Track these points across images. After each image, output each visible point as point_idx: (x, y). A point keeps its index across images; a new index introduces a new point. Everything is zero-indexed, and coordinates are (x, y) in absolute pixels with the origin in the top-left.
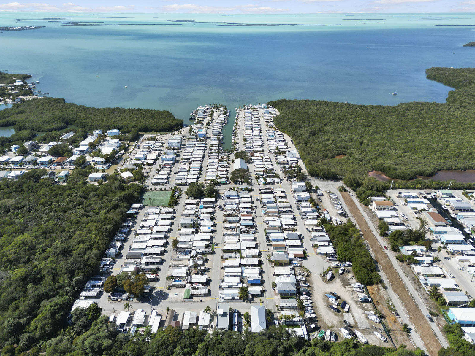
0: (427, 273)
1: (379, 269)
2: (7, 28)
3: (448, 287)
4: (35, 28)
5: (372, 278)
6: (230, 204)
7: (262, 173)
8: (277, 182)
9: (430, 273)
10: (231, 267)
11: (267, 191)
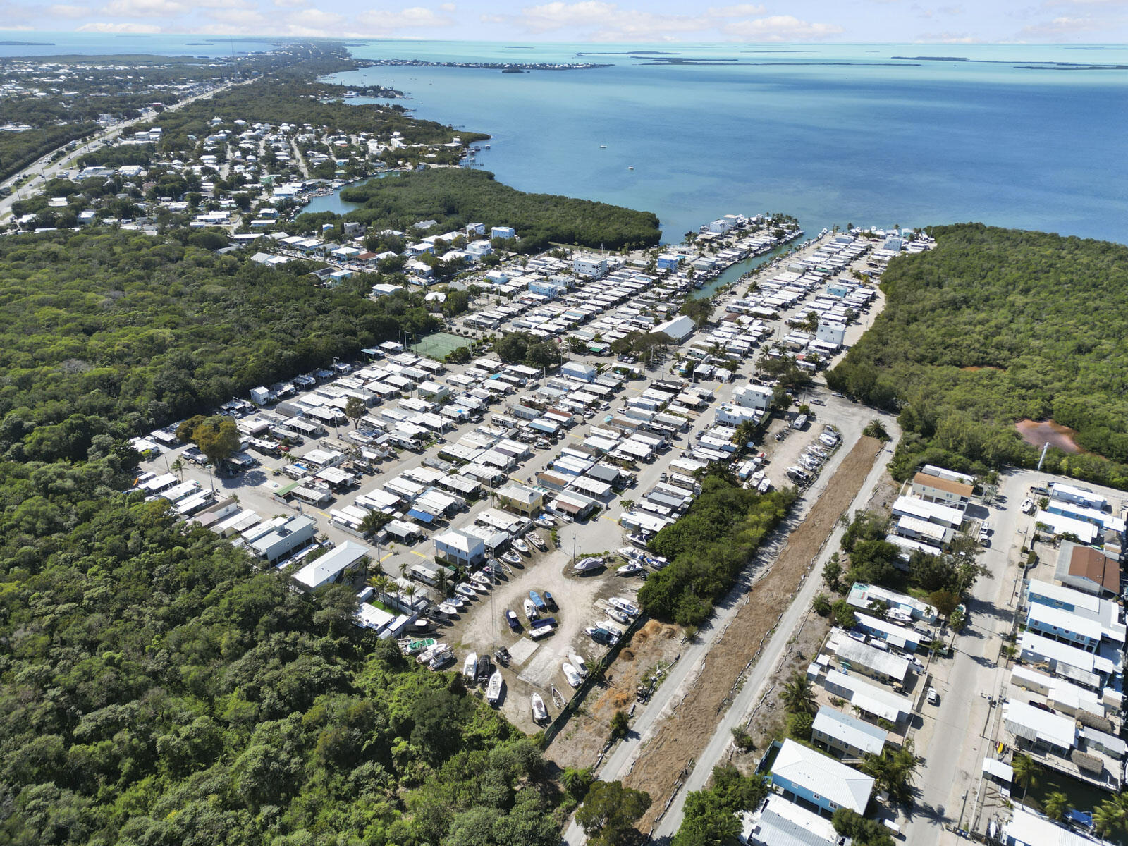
0: (852, 658)
1: (735, 604)
2: (545, 65)
3: (871, 710)
4: (593, 66)
5: (677, 606)
6: (557, 388)
7: (704, 353)
8: (720, 379)
9: (861, 661)
10: (414, 481)
11: (667, 385)
